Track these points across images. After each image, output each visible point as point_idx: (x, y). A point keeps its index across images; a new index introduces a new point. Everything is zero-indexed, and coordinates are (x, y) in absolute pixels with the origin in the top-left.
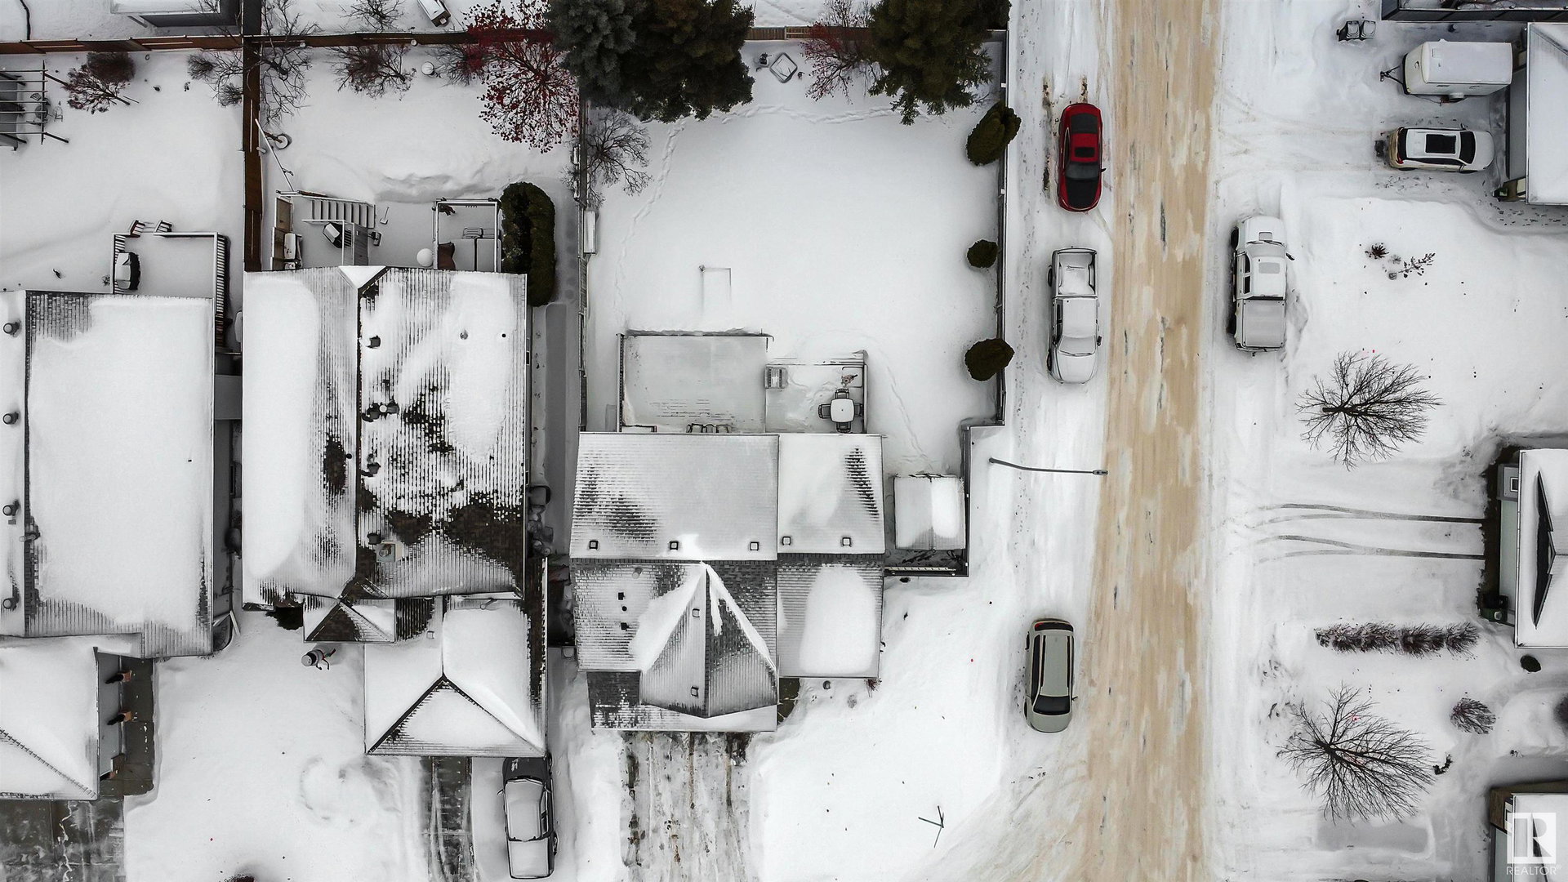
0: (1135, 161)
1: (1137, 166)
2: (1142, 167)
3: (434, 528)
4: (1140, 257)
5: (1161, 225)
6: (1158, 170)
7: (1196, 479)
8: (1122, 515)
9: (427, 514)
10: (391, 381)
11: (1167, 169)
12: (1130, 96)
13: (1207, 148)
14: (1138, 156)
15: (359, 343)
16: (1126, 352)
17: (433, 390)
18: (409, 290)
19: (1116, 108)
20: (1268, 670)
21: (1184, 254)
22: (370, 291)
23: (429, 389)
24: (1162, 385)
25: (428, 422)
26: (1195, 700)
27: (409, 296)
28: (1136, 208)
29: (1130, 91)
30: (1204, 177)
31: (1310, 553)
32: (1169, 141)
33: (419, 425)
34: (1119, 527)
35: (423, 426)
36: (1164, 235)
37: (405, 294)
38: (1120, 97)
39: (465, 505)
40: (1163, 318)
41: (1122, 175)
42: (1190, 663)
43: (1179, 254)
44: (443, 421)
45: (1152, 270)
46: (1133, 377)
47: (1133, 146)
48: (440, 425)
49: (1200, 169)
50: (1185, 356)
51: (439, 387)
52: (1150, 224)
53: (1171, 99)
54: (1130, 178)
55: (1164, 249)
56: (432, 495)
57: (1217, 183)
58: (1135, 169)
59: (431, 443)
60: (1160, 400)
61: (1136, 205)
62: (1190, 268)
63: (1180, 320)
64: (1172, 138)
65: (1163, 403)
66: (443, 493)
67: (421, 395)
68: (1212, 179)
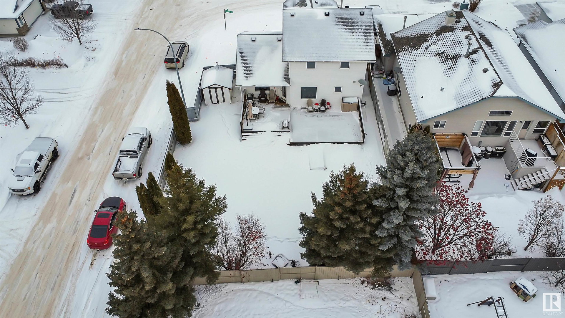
0: (77, 225)
1: (76, 222)
2: (74, 222)
3: (434, 34)
4: (90, 183)
5: (74, 196)
6: (64, 222)
7: (97, 108)
8: (134, 97)
9: (438, 36)
10: (472, 63)
11: (59, 221)
12: (66, 257)
13: (33, 231)
14: (74, 227)
15: (493, 67)
16: (112, 147)
17: (450, 68)
18: (477, 93)
19: (77, 251)
20: (91, 59)
21: (67, 184)
22: (496, 85)
23: (452, 68)
24: (99, 136)
25: (449, 59)
26: (123, 53)
27: (476, 91)
28: (85, 204)
29: (65, 262)
30: (41, 218)
31: (58, 89)
32: (53, 235)
33: (453, 56)
34: (136, 95)
35: (451, 57)
36: (74, 192)
37: (478, 91)
38: (72, 258)
39: (423, 44)
40: (89, 160)
41: (86, 218)
42: (121, 62)
43: (70, 184)
44: (442, 61)
45: (86, 177)
46: (112, 139)
47: (74, 233)
48: (443, 60)
49: (42, 221)
50: (84, 146)
51: (448, 70)
52: (79, 197)
53: (42, 256)
54: (82, 217)
55: (76, 187)
56: (439, 41)
57: (35, 215)
58: (78, 221)
59: (445, 54)
60: (102, 132)
61: (84, 205)
62: (66, 179)
63: (80, 159)
64: (50, 236)
65: (101, 131)
66: (434, 43)
67: (455, 65)
68: (37, 217)
